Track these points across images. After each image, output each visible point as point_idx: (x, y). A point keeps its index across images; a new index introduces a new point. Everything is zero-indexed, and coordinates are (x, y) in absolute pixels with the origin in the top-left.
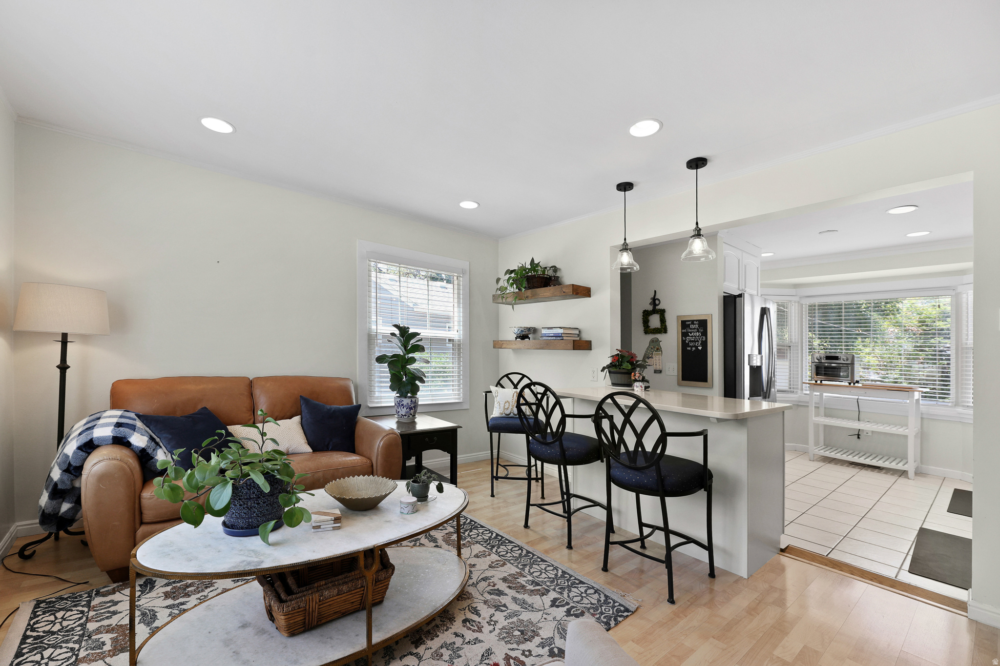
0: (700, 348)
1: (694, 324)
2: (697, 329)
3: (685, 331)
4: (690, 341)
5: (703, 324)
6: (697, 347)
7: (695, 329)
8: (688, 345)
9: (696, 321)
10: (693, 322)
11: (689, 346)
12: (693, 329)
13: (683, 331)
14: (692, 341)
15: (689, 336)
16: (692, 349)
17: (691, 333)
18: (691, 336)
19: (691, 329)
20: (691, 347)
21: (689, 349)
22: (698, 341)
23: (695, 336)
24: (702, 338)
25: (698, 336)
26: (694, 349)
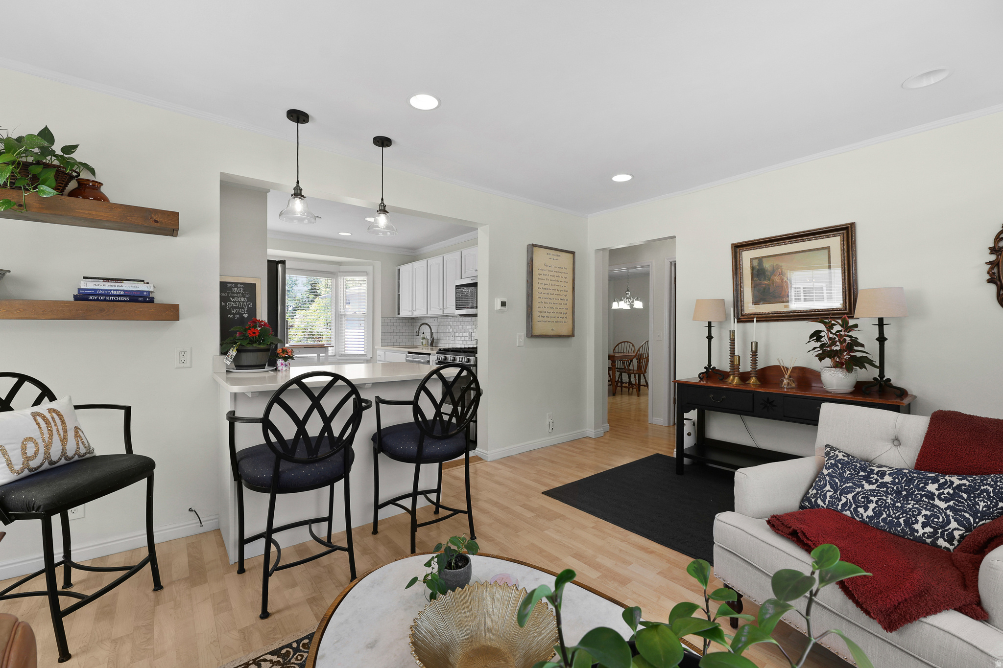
0: (246, 316)
1: (238, 288)
2: (242, 293)
3: (225, 294)
4: (232, 307)
5: (250, 288)
6: (241, 315)
7: (238, 293)
8: (229, 312)
9: (241, 284)
10: (236, 284)
11: (231, 314)
12: (236, 293)
13: (223, 294)
14: (235, 308)
15: (231, 301)
16: (234, 317)
17: (233, 298)
18: (234, 302)
19: (234, 293)
20: (234, 314)
21: (231, 316)
22: (243, 308)
23: (238, 301)
24: (249, 304)
25: (243, 302)
26: (237, 316)
